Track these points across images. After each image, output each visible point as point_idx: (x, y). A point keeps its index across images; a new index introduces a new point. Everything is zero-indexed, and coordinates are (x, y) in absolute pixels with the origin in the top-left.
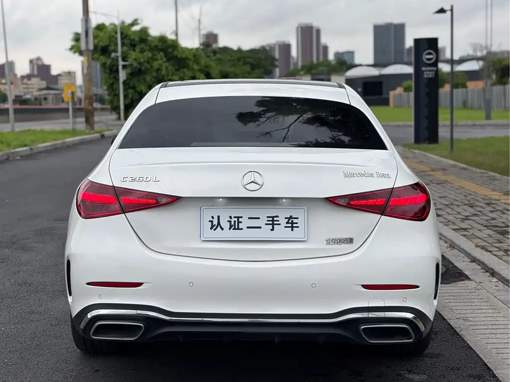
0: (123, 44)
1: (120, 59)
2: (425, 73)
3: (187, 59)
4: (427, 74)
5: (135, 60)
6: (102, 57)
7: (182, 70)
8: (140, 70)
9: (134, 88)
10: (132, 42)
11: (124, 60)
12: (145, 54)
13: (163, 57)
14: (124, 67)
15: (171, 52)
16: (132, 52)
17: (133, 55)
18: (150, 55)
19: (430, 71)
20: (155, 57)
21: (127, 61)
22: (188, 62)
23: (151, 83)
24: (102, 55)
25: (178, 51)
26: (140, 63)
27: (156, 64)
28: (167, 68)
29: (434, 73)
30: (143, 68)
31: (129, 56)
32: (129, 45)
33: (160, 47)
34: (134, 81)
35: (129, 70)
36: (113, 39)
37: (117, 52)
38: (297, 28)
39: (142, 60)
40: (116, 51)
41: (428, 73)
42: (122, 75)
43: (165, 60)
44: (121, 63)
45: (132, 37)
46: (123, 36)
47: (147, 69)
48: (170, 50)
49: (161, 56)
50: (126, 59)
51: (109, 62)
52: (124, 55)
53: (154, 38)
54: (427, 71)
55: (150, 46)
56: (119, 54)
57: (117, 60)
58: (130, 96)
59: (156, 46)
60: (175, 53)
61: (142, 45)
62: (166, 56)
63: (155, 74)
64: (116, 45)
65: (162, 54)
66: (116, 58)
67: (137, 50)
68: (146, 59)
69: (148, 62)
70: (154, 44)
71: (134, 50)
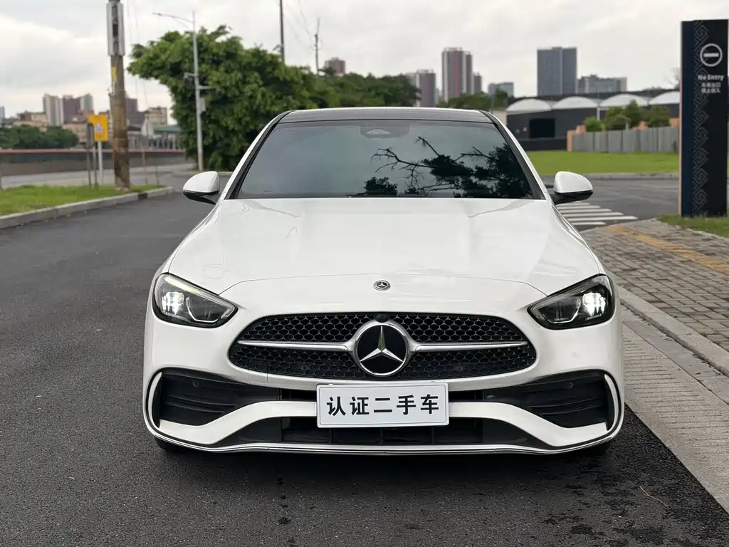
0: (201, 61)
1: (197, 82)
2: (703, 85)
3: (292, 81)
4: (707, 88)
5: (218, 82)
6: (171, 79)
7: (284, 97)
8: (225, 97)
9: (216, 122)
10: (216, 58)
11: (202, 83)
12: (233, 75)
13: (259, 80)
14: (203, 93)
15: (270, 73)
16: (214, 72)
17: (216, 75)
18: (240, 75)
19: (712, 81)
20: (247, 79)
21: (207, 85)
22: (294, 86)
23: (240, 116)
24: (172, 76)
25: (281, 70)
26: (226, 88)
27: (247, 90)
28: (263, 95)
29: (719, 85)
30: (229, 95)
31: (210, 77)
32: (210, 61)
33: (253, 65)
34: (217, 113)
35: (209, 97)
36: (187, 54)
37: (193, 72)
38: (443, 54)
39: (228, 84)
40: (191, 70)
41: (709, 85)
42: (201, 105)
43: (261, 83)
44: (198, 87)
45: (215, 50)
46: (202, 49)
47: (235, 96)
48: (269, 69)
49: (256, 78)
50: (205, 82)
51: (181, 86)
52: (203, 76)
53: (247, 52)
54: (707, 81)
55: (240, 63)
56: (196, 74)
57: (193, 83)
58: (211, 134)
59: (249, 64)
60: (277, 73)
61: (229, 62)
62: (262, 79)
63: (246, 103)
64: (192, 61)
65: (256, 74)
66: (191, 79)
67: (222, 69)
68: (234, 83)
69: (237, 87)
70: (245, 61)
71: (217, 70)
